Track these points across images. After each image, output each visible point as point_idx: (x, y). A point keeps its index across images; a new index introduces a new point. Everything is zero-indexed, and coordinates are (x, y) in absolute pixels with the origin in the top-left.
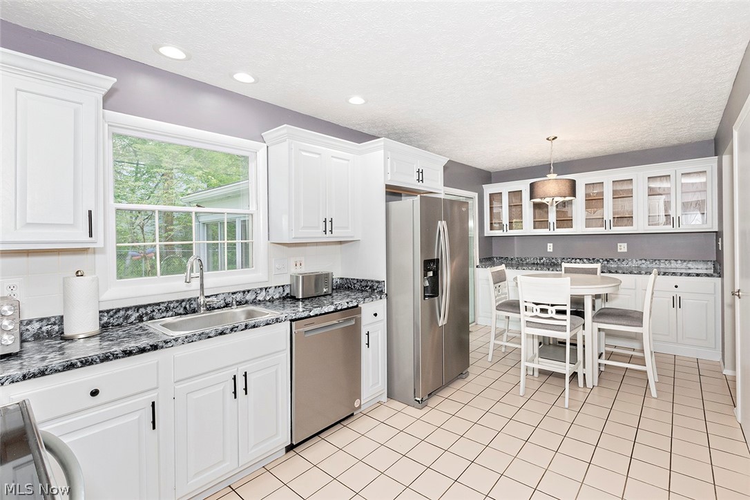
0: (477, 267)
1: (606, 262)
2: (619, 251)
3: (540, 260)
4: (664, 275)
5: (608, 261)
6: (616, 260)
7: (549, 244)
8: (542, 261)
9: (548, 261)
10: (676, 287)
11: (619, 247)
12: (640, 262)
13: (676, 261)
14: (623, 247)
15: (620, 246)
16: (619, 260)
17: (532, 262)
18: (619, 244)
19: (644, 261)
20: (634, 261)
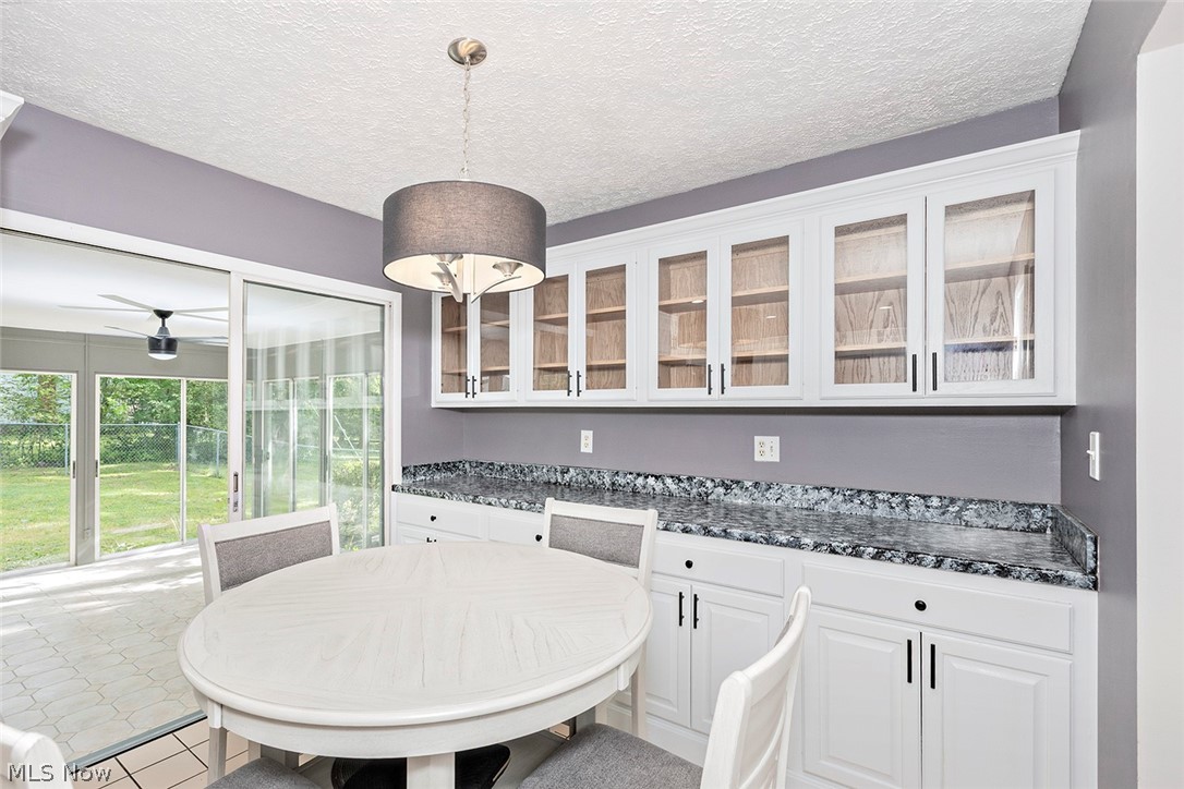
0: (394, 488)
1: (721, 490)
2: (758, 458)
3: (563, 473)
4: (877, 556)
5: (727, 488)
6: (748, 484)
7: (584, 433)
8: (567, 477)
9: (580, 478)
10: (921, 606)
11: (757, 448)
12: (814, 495)
13: (923, 497)
14: (767, 449)
15: (762, 444)
16: (756, 485)
17: (546, 478)
18: (757, 439)
19: (825, 494)
20: (800, 491)
